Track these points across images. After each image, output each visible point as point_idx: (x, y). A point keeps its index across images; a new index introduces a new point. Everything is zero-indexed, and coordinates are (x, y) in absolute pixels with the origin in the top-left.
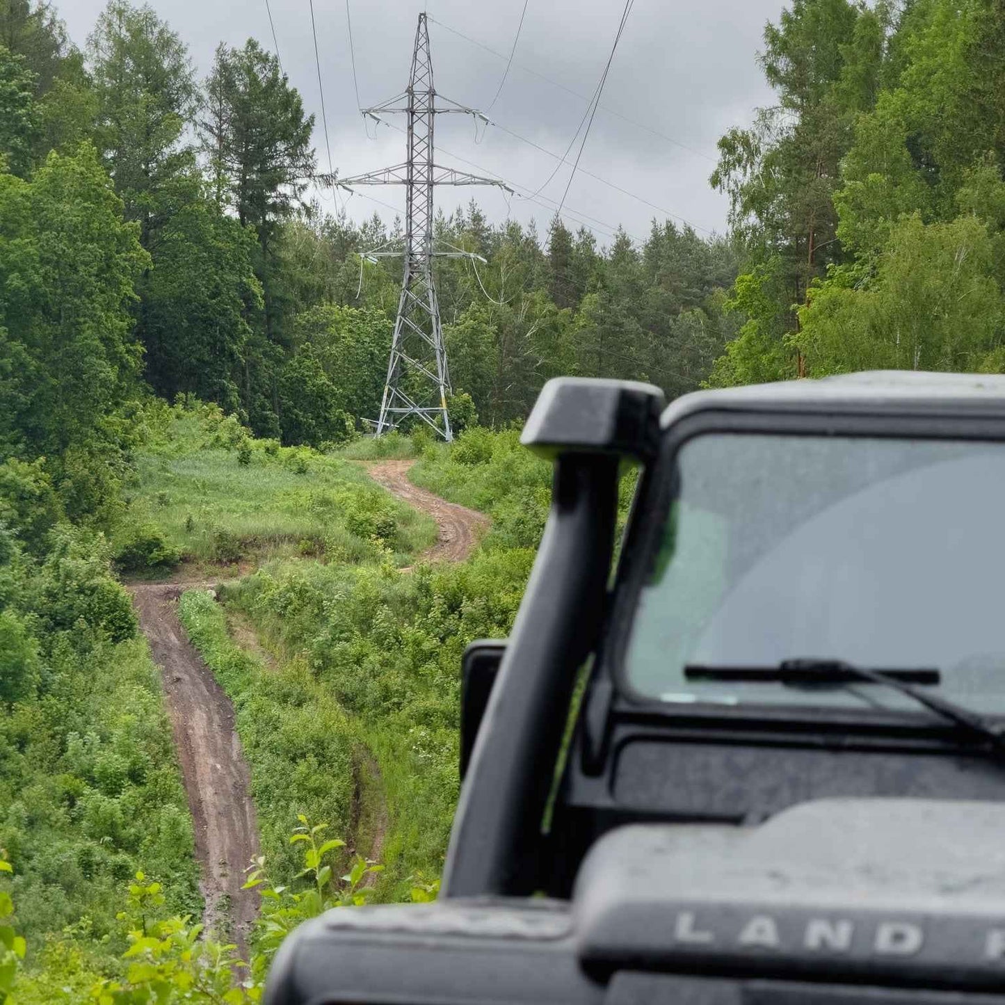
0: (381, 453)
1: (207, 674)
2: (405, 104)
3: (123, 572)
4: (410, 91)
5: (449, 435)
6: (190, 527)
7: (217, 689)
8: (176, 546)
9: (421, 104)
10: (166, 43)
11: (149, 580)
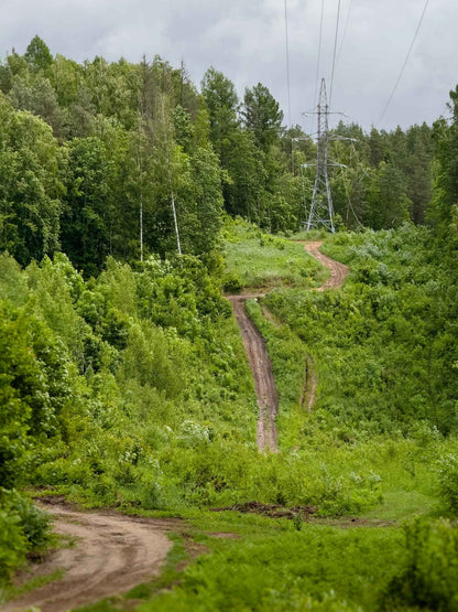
0: (309, 238)
1: (256, 328)
2: (317, 111)
3: (226, 291)
4: (319, 106)
5: (333, 229)
6: (246, 274)
7: (259, 333)
8: (242, 282)
9: (323, 110)
10: (228, 84)
11: (234, 294)
